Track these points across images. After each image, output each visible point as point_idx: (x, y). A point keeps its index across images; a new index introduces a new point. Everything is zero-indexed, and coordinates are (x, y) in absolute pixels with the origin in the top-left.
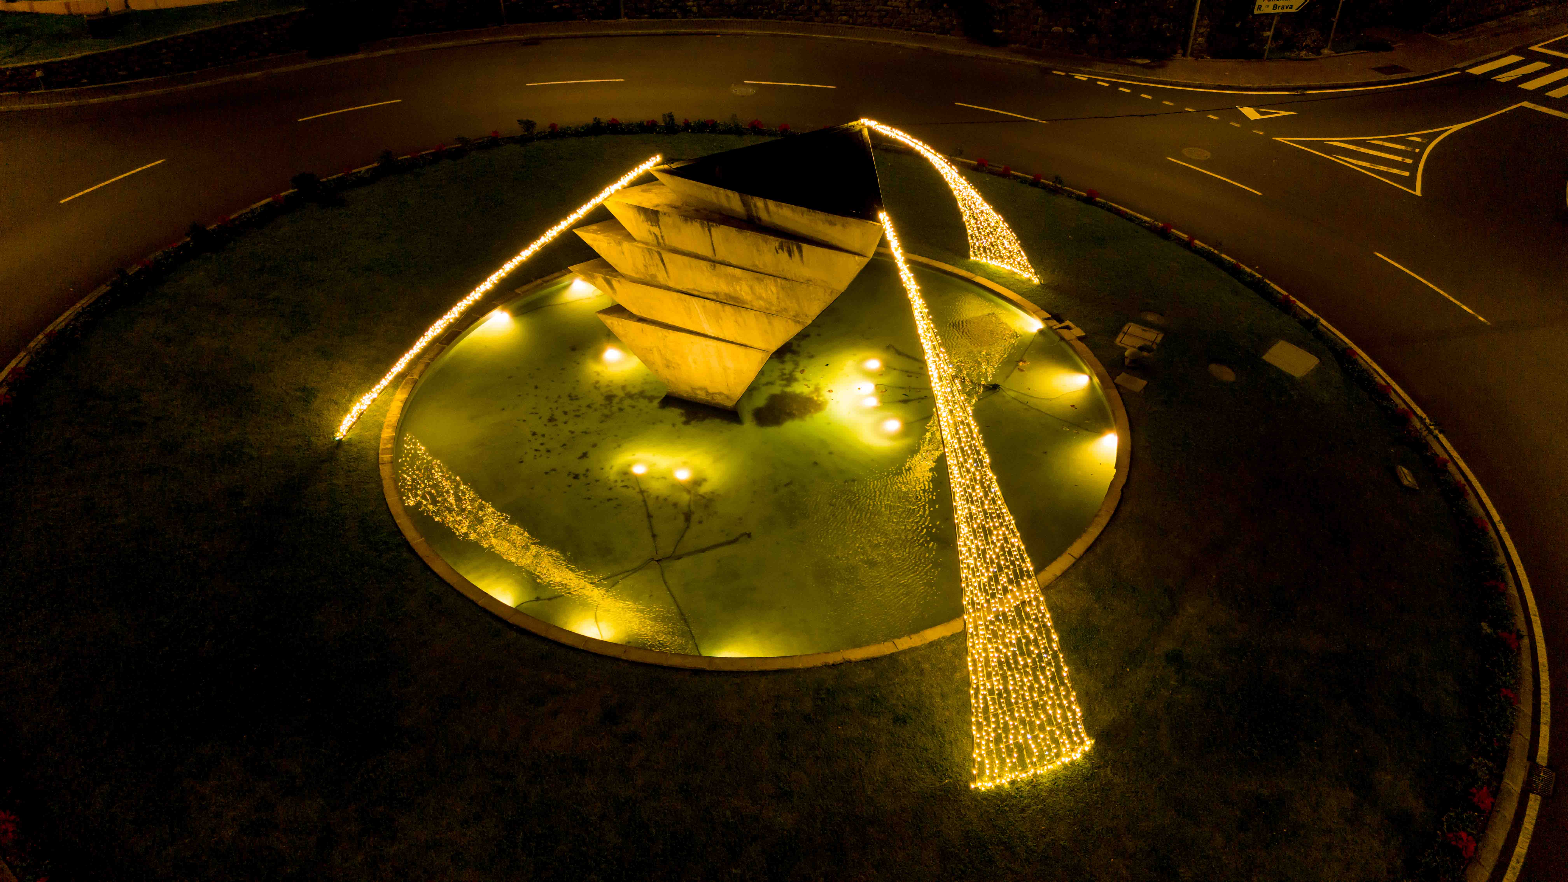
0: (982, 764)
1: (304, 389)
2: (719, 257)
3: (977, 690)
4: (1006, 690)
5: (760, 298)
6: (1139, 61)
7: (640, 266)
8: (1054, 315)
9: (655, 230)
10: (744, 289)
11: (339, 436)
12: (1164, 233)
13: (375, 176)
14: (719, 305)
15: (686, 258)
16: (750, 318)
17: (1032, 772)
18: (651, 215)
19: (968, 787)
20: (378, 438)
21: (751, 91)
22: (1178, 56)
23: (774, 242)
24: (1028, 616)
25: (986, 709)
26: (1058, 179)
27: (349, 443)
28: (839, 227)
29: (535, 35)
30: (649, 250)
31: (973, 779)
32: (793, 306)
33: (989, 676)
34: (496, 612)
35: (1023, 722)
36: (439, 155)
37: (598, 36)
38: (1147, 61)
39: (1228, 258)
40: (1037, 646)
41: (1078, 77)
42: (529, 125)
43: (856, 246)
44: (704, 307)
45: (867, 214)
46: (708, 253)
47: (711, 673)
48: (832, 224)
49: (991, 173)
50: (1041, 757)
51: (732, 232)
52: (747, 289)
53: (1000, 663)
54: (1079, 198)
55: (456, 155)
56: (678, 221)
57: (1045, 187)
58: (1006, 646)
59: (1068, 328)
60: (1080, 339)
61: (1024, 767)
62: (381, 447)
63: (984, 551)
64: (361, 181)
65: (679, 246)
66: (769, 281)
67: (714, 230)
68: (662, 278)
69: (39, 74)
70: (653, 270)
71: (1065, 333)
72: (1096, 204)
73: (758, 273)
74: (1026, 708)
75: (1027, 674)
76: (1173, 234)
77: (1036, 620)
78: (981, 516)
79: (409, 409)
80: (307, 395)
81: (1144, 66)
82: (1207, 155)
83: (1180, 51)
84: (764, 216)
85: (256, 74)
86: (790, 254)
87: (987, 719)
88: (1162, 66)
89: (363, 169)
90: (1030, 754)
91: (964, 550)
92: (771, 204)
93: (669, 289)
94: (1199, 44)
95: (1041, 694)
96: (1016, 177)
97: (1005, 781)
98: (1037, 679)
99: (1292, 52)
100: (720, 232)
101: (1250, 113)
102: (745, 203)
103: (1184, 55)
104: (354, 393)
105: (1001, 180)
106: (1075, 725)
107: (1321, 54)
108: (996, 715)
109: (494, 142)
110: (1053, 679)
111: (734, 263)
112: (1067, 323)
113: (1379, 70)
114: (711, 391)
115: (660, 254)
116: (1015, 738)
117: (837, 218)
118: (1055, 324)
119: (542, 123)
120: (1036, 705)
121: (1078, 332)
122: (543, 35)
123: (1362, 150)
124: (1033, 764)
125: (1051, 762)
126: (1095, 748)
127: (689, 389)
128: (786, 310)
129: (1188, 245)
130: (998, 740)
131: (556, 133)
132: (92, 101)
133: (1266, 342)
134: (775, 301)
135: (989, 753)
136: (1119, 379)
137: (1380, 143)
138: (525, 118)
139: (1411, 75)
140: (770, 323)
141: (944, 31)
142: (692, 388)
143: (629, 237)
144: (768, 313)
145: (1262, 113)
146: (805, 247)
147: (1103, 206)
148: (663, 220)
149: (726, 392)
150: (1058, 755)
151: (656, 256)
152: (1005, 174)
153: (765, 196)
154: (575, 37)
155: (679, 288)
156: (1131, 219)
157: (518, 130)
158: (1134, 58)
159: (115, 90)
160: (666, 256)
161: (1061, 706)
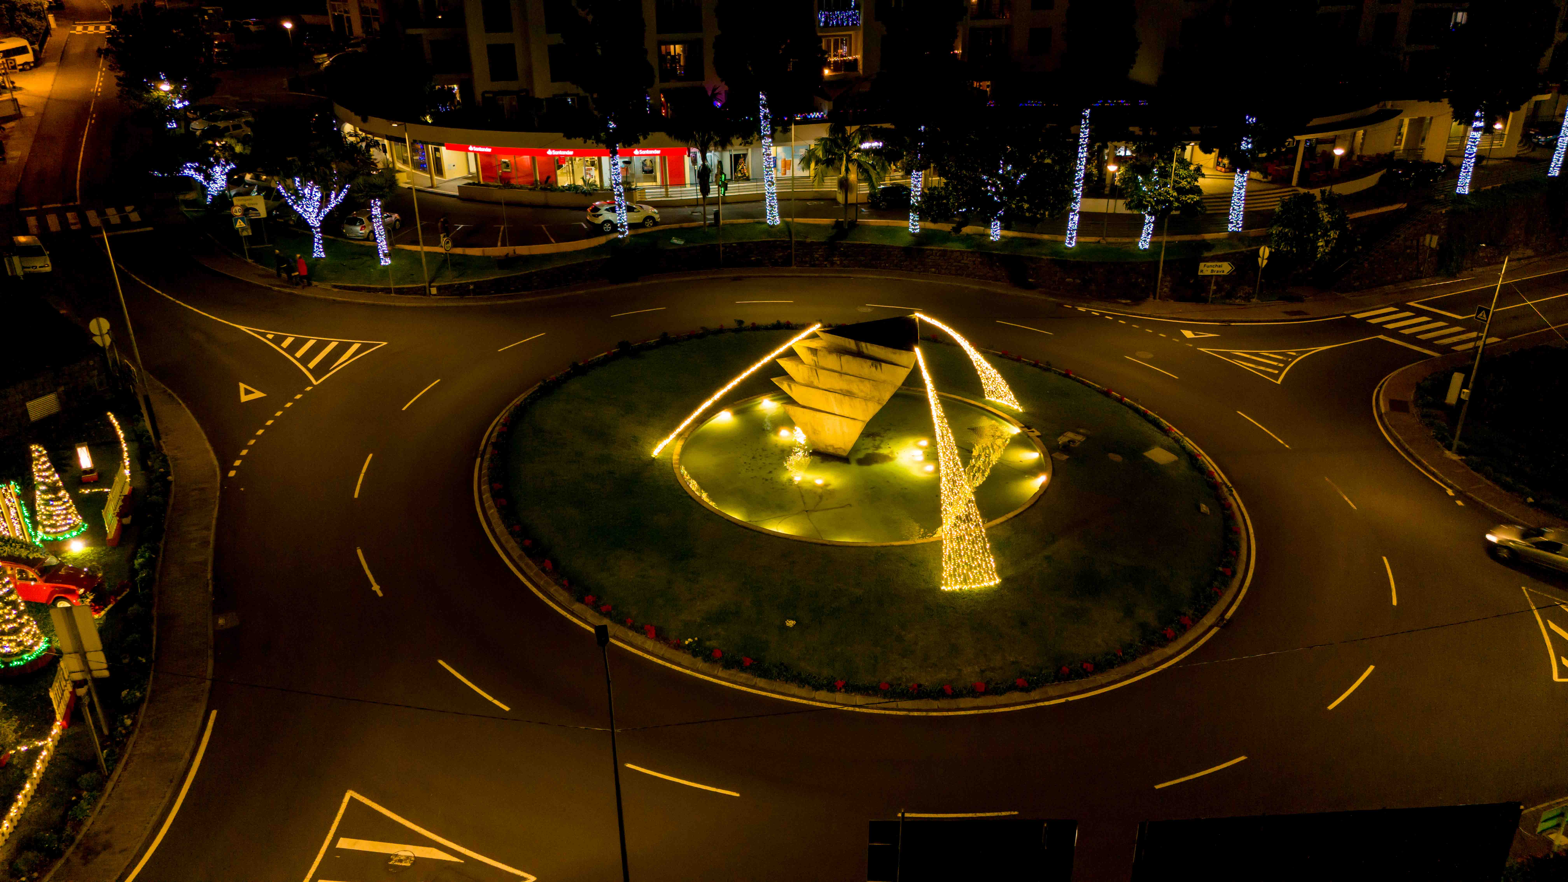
0: (946, 579)
1: (634, 437)
2: (844, 371)
3: (946, 548)
4: (960, 550)
5: (862, 391)
6: (1124, 301)
7: (807, 378)
8: (1027, 425)
9: (815, 358)
10: (855, 387)
11: (653, 456)
12: (1107, 394)
13: (658, 345)
14: (842, 396)
15: (828, 372)
16: (857, 402)
17: (969, 586)
18: (814, 351)
19: (940, 589)
20: (671, 459)
21: (869, 310)
22: (1151, 299)
23: (869, 362)
24: (971, 520)
25: (950, 557)
26: (1048, 363)
27: (658, 459)
28: (897, 355)
29: (740, 275)
30: (811, 369)
31: (942, 585)
32: (876, 394)
33: (952, 542)
34: (733, 521)
35: (966, 564)
36: (691, 336)
37: (779, 277)
38: (1129, 301)
39: (1143, 408)
40: (975, 533)
41: (1080, 309)
42: (741, 322)
43: (905, 364)
44: (835, 397)
45: (910, 349)
46: (838, 369)
47: (830, 545)
48: (895, 353)
49: (1009, 358)
50: (974, 581)
51: (850, 358)
52: (856, 387)
53: (957, 538)
54: (1060, 374)
55: (700, 336)
56: (826, 353)
57: (1041, 367)
58: (960, 530)
59: (1033, 432)
60: (1038, 436)
61: (966, 584)
62: (674, 462)
63: (952, 489)
64: (650, 347)
65: (826, 366)
66: (866, 382)
67: (842, 358)
68: (816, 383)
69: (472, 287)
70: (812, 379)
71: (1031, 434)
72: (1070, 377)
73: (861, 378)
74: (968, 558)
75: (969, 544)
76: (1113, 395)
77: (975, 521)
78: (952, 475)
79: (685, 449)
80: (636, 440)
81: (1126, 304)
82: (1151, 356)
83: (1152, 296)
84: (865, 351)
85: (582, 292)
86: (876, 368)
87: (950, 560)
88: (1138, 305)
89: (652, 341)
90: (969, 578)
91: (943, 488)
92: (868, 344)
93: (819, 388)
94: (1165, 292)
95: (975, 554)
96: (1024, 361)
97: (957, 588)
98: (974, 547)
99: (1231, 299)
100: (845, 359)
101: (1188, 334)
102: (857, 345)
103: (1155, 298)
104: (657, 440)
105: (1015, 363)
106: (991, 570)
107: (1250, 301)
108: (954, 559)
109: (721, 331)
110: (982, 549)
111: (851, 373)
112: (1033, 430)
113: (1286, 313)
114: (836, 447)
115: (816, 371)
116: (963, 571)
117: (897, 351)
118: (1026, 430)
119: (748, 323)
120: (973, 559)
121: (1038, 434)
122: (744, 275)
123: (1254, 358)
124: (971, 583)
125: (979, 583)
126: (1001, 583)
127: (824, 447)
128: (874, 397)
129: (1120, 401)
130: (955, 570)
131: (755, 328)
132: (499, 302)
133: (1148, 447)
134: (869, 393)
135: (950, 575)
136: (1053, 455)
137: (1267, 354)
138: (739, 319)
139: (1308, 317)
140: (866, 405)
141: (996, 279)
142: (826, 446)
143: (802, 362)
144: (865, 399)
145: (1195, 335)
146: (883, 364)
147: (1074, 379)
148: (819, 353)
149: (843, 447)
150: (983, 581)
151: (814, 371)
152: (1018, 360)
153: (866, 341)
154: (764, 277)
155: (824, 388)
156: (1089, 386)
157: (734, 325)
158: (1121, 299)
159: (511, 298)
160: (820, 371)
161: (985, 560)
